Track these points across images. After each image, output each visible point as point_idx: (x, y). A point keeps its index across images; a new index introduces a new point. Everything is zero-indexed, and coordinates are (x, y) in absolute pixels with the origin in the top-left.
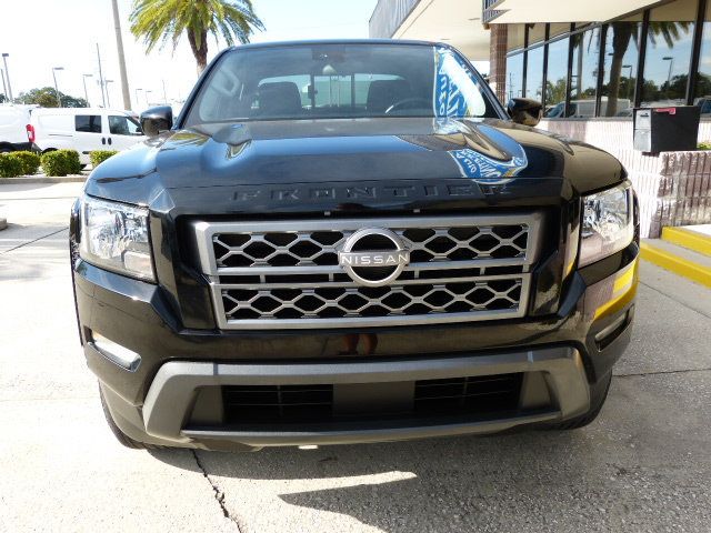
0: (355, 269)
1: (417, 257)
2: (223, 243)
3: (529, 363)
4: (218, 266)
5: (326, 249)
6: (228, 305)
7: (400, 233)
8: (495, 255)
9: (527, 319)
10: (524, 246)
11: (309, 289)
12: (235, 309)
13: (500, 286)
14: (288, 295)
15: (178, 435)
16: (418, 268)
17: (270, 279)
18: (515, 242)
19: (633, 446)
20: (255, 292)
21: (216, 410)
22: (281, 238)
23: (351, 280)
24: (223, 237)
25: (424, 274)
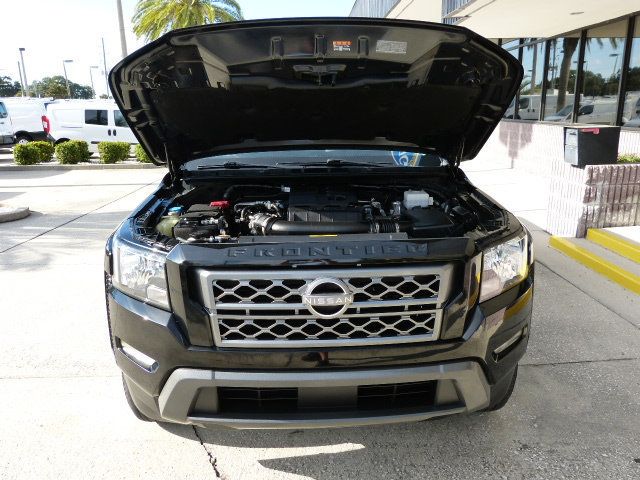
0: (314, 307)
1: (358, 298)
2: (219, 287)
3: (440, 373)
4: (216, 302)
5: (293, 292)
6: (223, 330)
7: (347, 281)
8: (416, 296)
9: (440, 341)
10: (437, 290)
11: (280, 320)
12: (228, 333)
13: (420, 318)
14: (265, 323)
15: (185, 420)
16: (359, 305)
17: (253, 312)
18: (430, 287)
19: (536, 425)
20: (242, 321)
21: (212, 402)
22: (261, 284)
23: (310, 314)
24: (220, 282)
25: (363, 311)
